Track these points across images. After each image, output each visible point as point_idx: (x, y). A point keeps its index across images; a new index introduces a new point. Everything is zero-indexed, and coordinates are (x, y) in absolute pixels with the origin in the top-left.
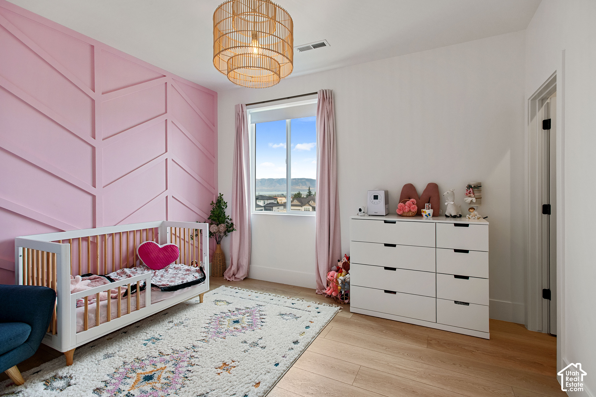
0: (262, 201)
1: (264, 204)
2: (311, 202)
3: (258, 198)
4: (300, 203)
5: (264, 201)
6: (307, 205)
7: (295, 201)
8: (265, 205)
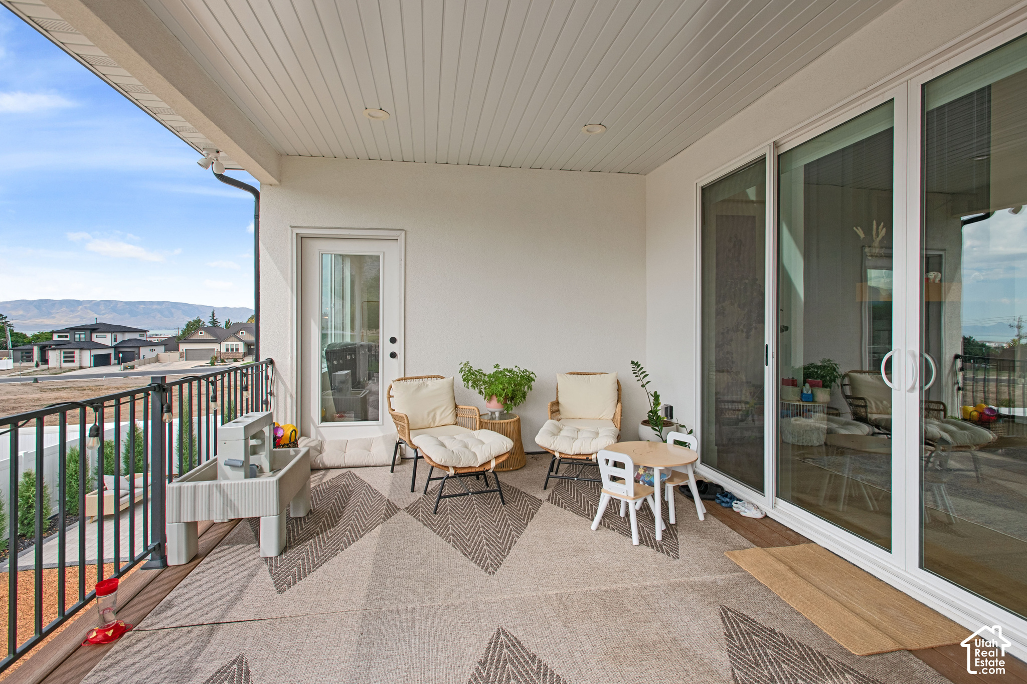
0: (109, 335)
1: (115, 340)
2: (242, 333)
3: (97, 329)
4: (214, 337)
5: (113, 334)
6: (233, 338)
7: (201, 333)
8: (116, 343)
